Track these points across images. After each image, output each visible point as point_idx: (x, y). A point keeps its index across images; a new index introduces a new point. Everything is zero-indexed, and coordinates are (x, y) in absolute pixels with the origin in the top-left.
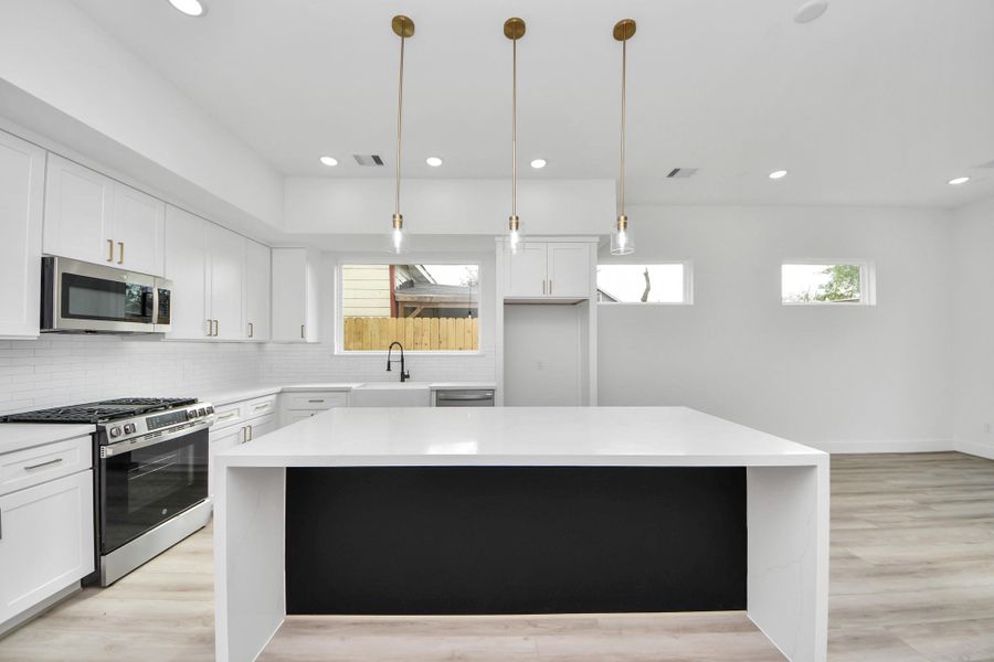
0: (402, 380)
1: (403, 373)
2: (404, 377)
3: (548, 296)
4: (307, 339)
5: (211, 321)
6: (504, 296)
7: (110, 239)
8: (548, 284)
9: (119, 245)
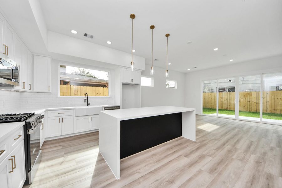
0: (88, 105)
1: (88, 103)
2: (88, 104)
3: (132, 83)
4: (51, 91)
5: (23, 82)
6: (122, 82)
7: (5, 44)
8: (132, 80)
9: (7, 48)
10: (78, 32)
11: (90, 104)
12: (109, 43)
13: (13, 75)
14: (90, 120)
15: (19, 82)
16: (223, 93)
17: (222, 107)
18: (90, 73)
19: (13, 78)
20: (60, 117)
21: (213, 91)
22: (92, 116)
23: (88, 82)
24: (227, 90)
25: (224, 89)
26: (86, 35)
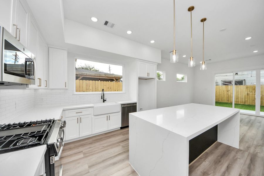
0: (104, 102)
1: (104, 99)
2: (104, 101)
3: (148, 77)
4: (67, 87)
5: (39, 79)
6: (138, 76)
7: (15, 24)
8: (148, 74)
9: (18, 30)
10: (98, 20)
11: (106, 100)
12: (129, 32)
13: (27, 70)
14: (108, 118)
15: (34, 80)
16: (230, 86)
17: (228, 101)
18: (95, 68)
19: (27, 73)
20: (78, 117)
21: (218, 84)
22: (110, 115)
23: (98, 76)
24: (233, 83)
25: (230, 82)
26: (106, 23)
